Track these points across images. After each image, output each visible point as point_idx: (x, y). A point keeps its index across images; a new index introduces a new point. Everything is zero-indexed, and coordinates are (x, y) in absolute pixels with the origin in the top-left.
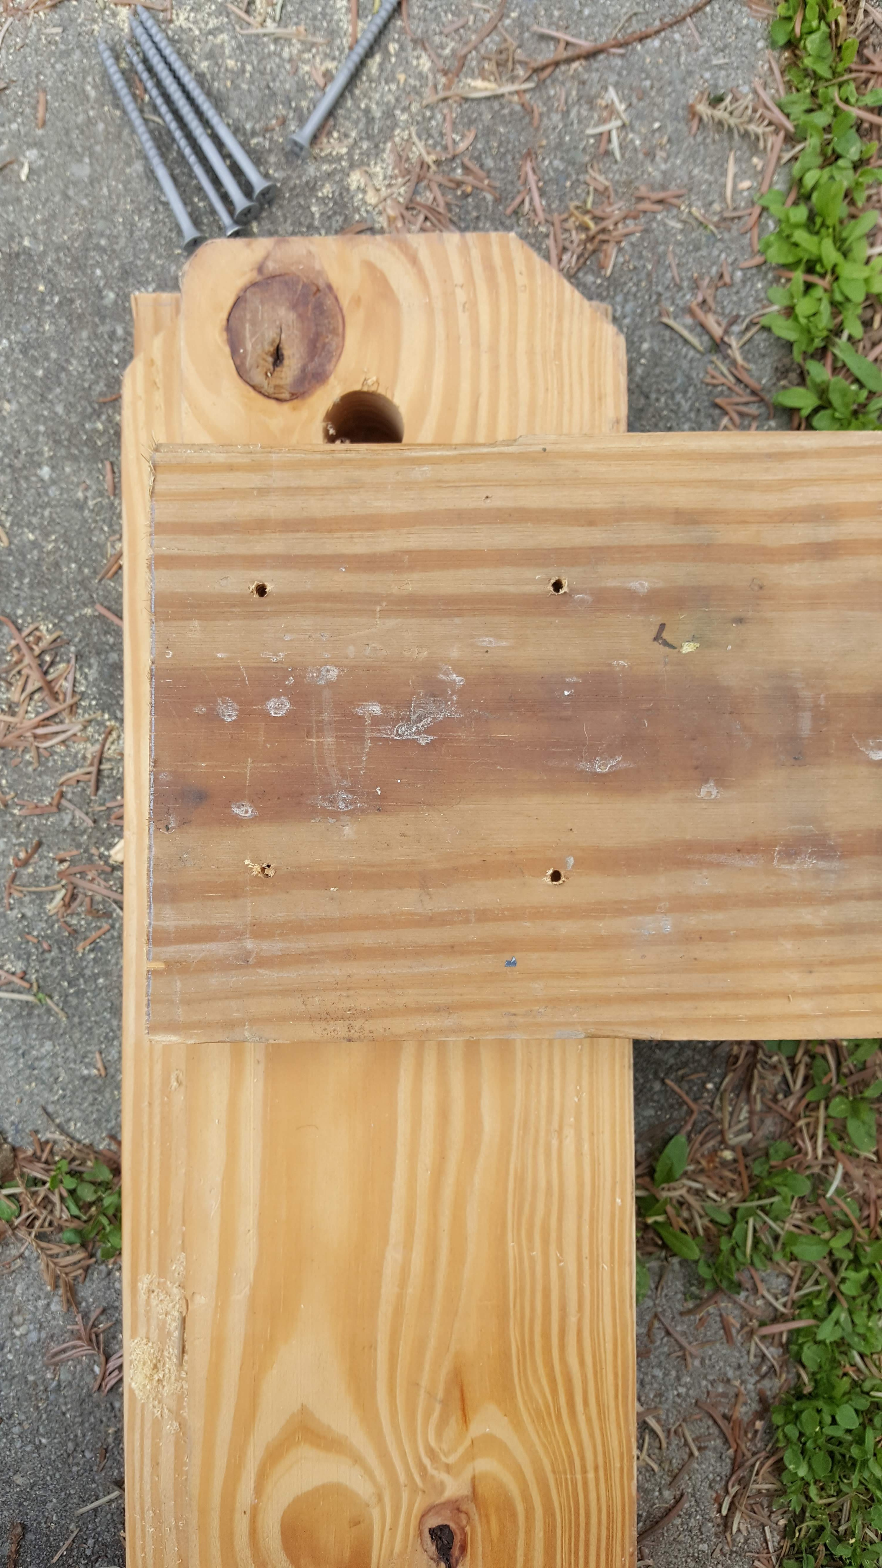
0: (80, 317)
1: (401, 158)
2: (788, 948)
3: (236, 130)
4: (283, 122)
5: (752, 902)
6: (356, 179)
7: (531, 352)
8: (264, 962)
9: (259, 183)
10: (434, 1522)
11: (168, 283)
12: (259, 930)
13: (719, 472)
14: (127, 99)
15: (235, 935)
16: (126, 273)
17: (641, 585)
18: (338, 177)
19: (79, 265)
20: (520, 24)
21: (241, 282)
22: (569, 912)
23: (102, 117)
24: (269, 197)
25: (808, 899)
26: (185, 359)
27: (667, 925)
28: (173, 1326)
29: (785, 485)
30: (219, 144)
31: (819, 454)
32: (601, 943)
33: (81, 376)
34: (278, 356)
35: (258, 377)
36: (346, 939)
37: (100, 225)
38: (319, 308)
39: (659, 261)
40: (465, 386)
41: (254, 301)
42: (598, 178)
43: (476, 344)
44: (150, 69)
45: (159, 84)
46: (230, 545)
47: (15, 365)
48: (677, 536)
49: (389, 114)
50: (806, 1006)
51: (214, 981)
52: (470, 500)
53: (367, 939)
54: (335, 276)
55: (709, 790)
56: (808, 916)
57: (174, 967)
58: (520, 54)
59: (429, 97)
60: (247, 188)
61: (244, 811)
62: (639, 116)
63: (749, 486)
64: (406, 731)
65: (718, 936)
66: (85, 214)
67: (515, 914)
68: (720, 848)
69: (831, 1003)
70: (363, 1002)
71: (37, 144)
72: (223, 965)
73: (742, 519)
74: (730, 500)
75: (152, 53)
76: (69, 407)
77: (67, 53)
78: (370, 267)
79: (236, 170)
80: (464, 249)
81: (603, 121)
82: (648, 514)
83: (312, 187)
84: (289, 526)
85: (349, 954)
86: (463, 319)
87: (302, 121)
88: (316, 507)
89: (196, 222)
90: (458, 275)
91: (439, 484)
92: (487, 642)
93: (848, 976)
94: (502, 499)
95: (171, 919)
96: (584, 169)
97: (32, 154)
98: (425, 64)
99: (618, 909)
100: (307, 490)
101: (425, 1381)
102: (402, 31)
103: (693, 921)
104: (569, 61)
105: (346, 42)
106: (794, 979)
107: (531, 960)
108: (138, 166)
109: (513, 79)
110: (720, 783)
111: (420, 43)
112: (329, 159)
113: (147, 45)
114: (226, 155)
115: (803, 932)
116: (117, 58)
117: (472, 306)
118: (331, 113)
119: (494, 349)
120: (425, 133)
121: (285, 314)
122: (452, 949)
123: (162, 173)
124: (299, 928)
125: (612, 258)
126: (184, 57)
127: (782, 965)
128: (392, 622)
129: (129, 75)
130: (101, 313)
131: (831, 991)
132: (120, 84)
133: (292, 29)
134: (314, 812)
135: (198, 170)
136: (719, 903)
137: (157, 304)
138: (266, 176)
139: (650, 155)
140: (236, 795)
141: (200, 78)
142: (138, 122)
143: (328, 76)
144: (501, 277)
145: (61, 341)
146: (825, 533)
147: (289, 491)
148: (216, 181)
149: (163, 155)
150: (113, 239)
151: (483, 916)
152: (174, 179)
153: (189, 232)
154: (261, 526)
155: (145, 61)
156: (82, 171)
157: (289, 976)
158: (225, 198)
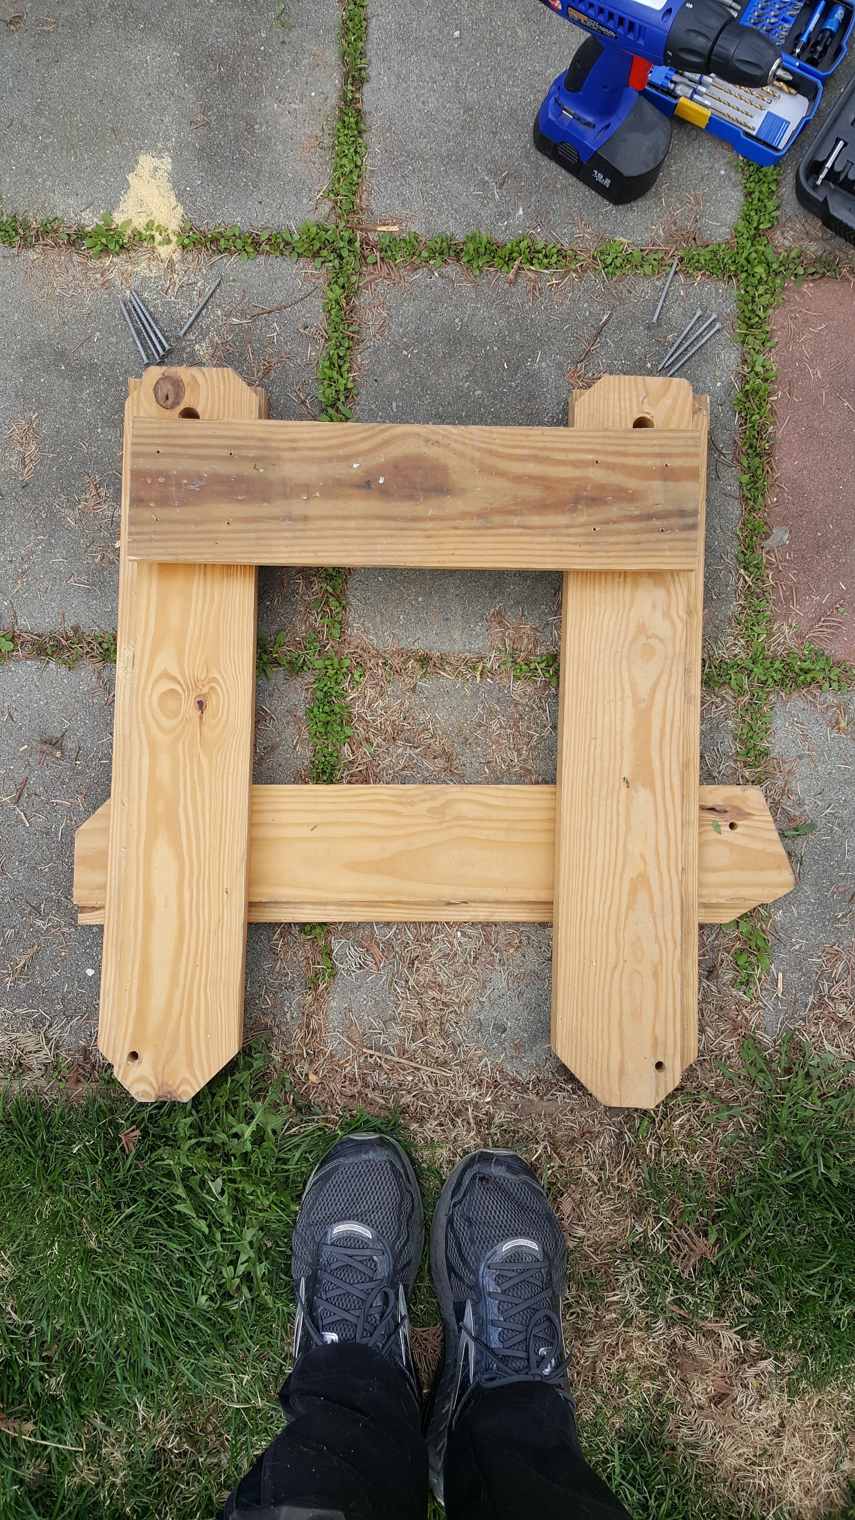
0: (112, 384)
1: (211, 341)
2: (282, 542)
3: (161, 330)
4: (176, 328)
5: (274, 531)
6: (197, 347)
7: (234, 400)
8: (156, 541)
9: (167, 347)
10: (199, 699)
11: (139, 376)
12: (155, 533)
13: (269, 429)
14: (128, 319)
15: (150, 534)
16: (126, 372)
17: (251, 455)
18: (191, 346)
19: (112, 369)
20: (248, 301)
21: (159, 378)
22: (231, 532)
23: (120, 324)
24: (170, 352)
25: (287, 530)
26: (143, 398)
27: (254, 535)
28: (131, 658)
29: (284, 433)
30: (156, 335)
31: (294, 426)
32: (239, 539)
33: (111, 402)
34: (167, 398)
35: (162, 403)
36: (177, 536)
37: (119, 357)
38: (178, 385)
39: (287, 376)
40: (216, 407)
41: (161, 382)
42: (269, 350)
43: (219, 397)
44: (135, 310)
45: (138, 315)
46: (151, 441)
47: (91, 398)
48: (259, 444)
49: (208, 328)
50: (285, 555)
51: (144, 544)
52: (210, 433)
53: (182, 536)
54: (183, 378)
55: (265, 504)
56: (287, 534)
57: (134, 541)
58: (248, 311)
59: (221, 323)
60: (164, 348)
61: (152, 505)
62: (283, 331)
63: (277, 433)
64: (193, 487)
65: (266, 538)
66: (114, 353)
67: (219, 532)
68: (266, 518)
69: (291, 555)
70: (180, 551)
71: (100, 331)
72: (146, 541)
73: (275, 440)
74: (273, 436)
75: (136, 305)
76: (107, 411)
77: (110, 303)
78: (192, 375)
79: (160, 342)
80: (217, 372)
81: (272, 333)
82: (252, 438)
83: (184, 349)
84: (166, 437)
85: (177, 540)
86: (216, 390)
87: (181, 329)
88: (173, 432)
89: (148, 358)
90: (215, 379)
91: (203, 428)
92: (213, 466)
93: (296, 548)
94: (218, 432)
95: (134, 529)
96: (266, 347)
97: (98, 334)
98: (219, 313)
99: (243, 531)
100: (170, 428)
101: (197, 662)
102: (213, 302)
103: (261, 535)
104: (263, 314)
105: (196, 305)
106: (283, 549)
107: (221, 543)
108: (131, 339)
109: (246, 319)
110: (268, 502)
111: (218, 306)
112: (189, 340)
113: (135, 303)
114: (158, 338)
115: (286, 538)
116: (125, 306)
117: (219, 387)
118: (190, 326)
119: (224, 399)
120: (218, 334)
121: (169, 387)
122: (202, 539)
123: (138, 342)
124: (165, 533)
125: (273, 374)
126: (146, 307)
127: (281, 545)
128: (190, 461)
129: (128, 311)
130: (118, 383)
131: (292, 552)
132: (126, 314)
133: (179, 300)
134: (170, 505)
135: (149, 342)
136: (266, 531)
137: (135, 382)
138: (170, 345)
139: (286, 343)
140: (150, 500)
141: (151, 314)
142: (131, 326)
143: (190, 315)
144: (227, 380)
145: (105, 391)
146: (295, 445)
147: (166, 428)
148: (154, 346)
149: (139, 337)
150: (123, 361)
151: (210, 532)
152: (142, 344)
153: (146, 361)
154: (159, 436)
155: (134, 307)
156: (114, 340)
157: (162, 544)
158: (157, 351)
